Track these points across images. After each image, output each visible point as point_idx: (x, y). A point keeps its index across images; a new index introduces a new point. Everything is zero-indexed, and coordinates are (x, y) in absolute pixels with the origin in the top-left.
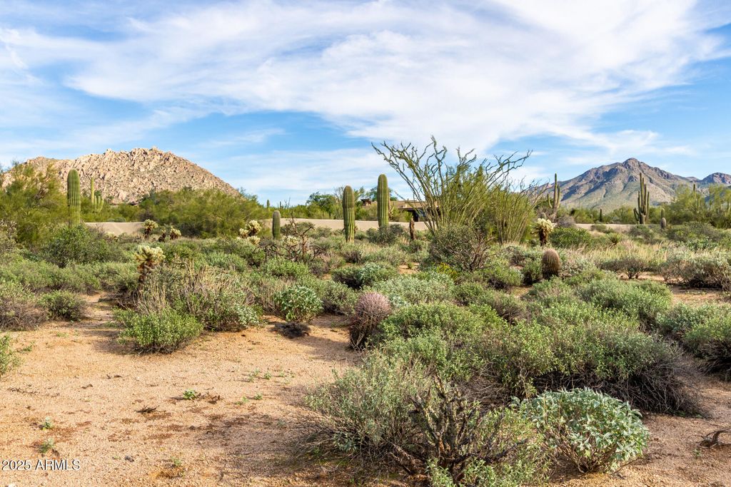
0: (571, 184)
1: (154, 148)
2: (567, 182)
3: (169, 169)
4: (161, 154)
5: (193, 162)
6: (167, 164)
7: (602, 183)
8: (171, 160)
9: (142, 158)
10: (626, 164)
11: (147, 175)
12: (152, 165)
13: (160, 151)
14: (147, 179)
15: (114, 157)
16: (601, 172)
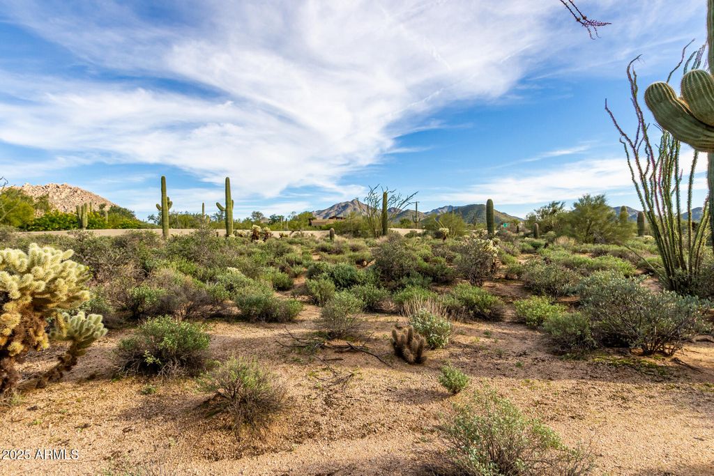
0: (326, 212)
1: (65, 184)
2: (324, 211)
3: (77, 198)
4: (71, 188)
5: (96, 194)
6: (76, 194)
7: (341, 212)
8: (79, 192)
9: (55, 190)
10: (352, 202)
11: (60, 202)
12: (63, 196)
13: (70, 185)
14: (59, 205)
15: (31, 188)
16: (340, 206)
